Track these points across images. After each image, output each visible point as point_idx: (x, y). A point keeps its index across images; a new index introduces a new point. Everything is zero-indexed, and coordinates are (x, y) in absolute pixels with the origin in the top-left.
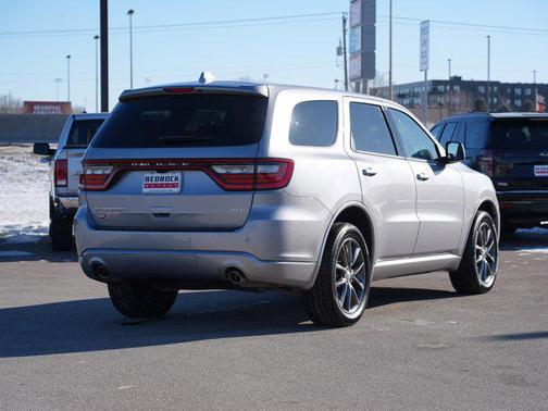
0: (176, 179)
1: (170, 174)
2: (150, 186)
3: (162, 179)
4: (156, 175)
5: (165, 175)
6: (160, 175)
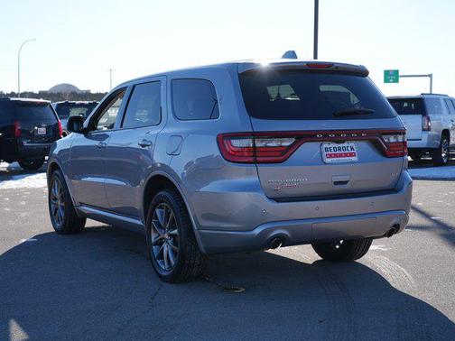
0: (352, 149)
1: (346, 145)
2: (331, 156)
3: (340, 149)
4: (333, 145)
5: (341, 145)
6: (337, 145)
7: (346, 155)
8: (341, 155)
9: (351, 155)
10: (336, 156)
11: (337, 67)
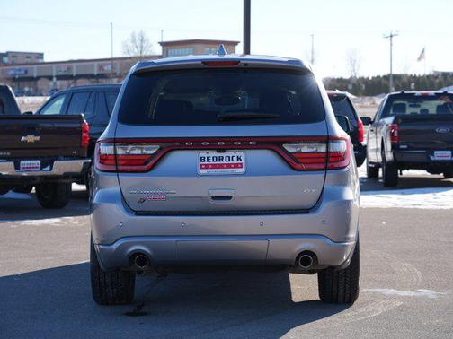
0: (239, 158)
1: (230, 154)
2: (207, 167)
3: (221, 159)
4: (212, 154)
5: (224, 155)
6: (219, 155)
7: (229, 166)
8: (221, 166)
9: (236, 166)
10: (214, 166)
11: (246, 64)
